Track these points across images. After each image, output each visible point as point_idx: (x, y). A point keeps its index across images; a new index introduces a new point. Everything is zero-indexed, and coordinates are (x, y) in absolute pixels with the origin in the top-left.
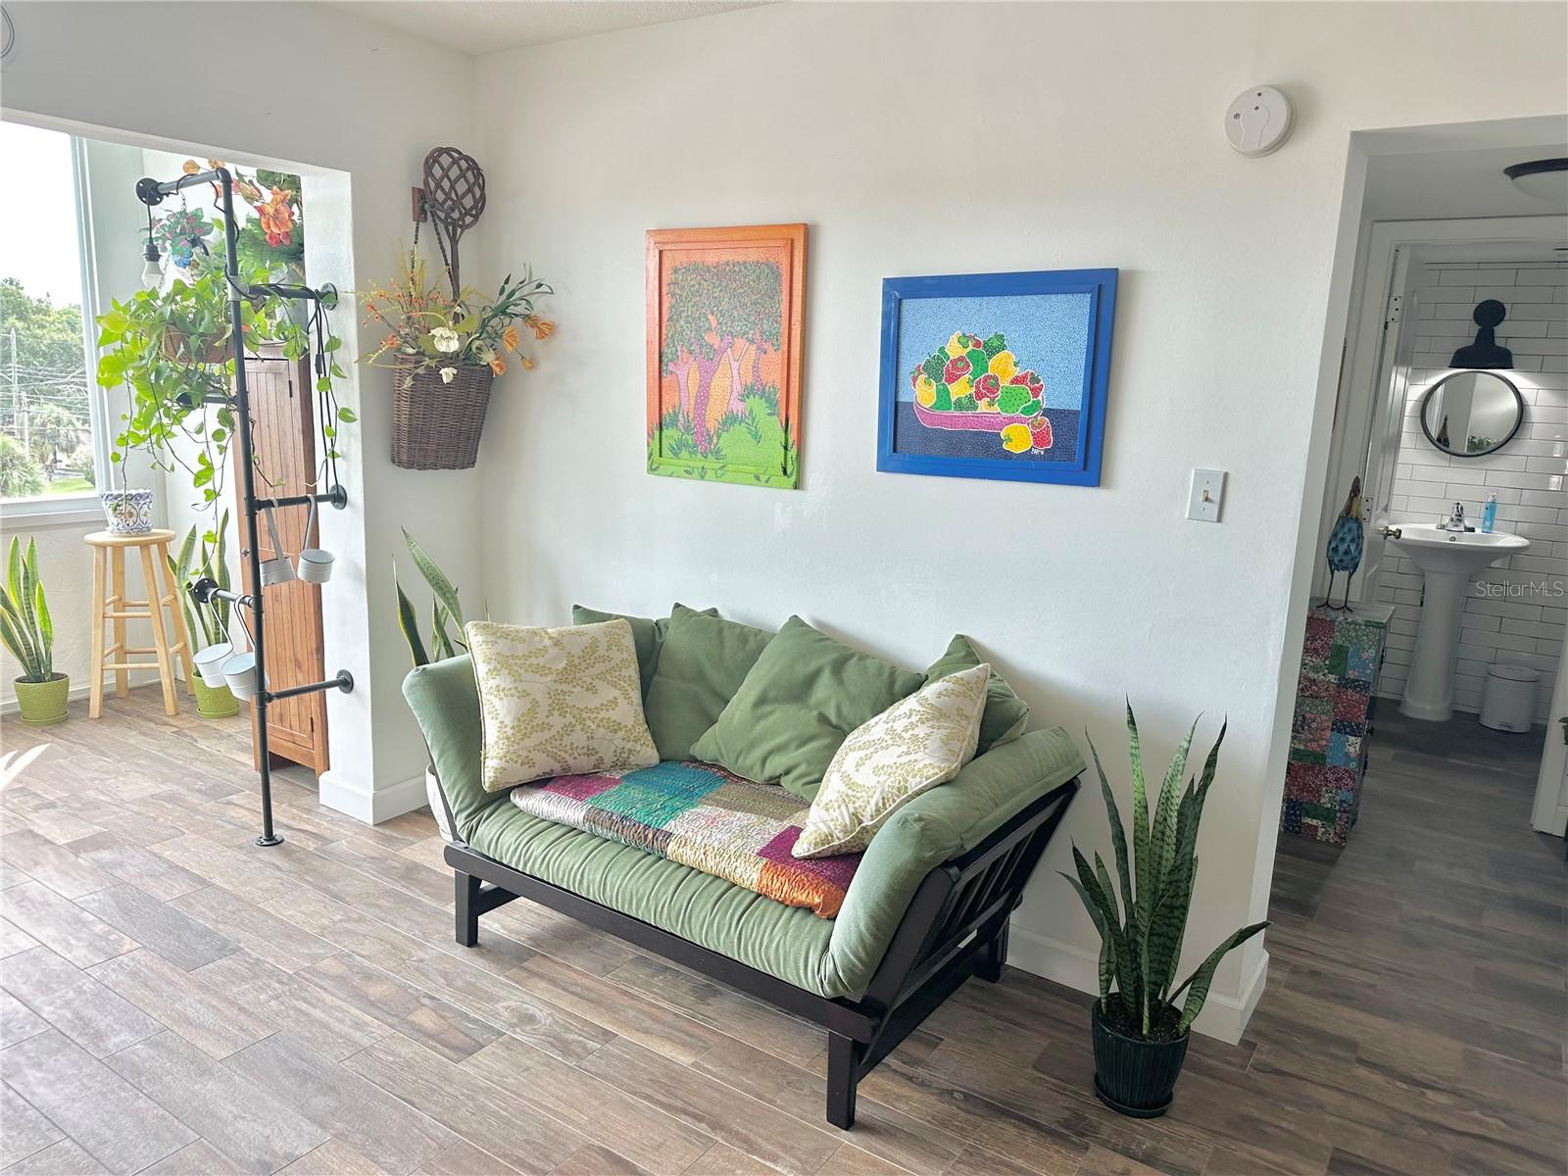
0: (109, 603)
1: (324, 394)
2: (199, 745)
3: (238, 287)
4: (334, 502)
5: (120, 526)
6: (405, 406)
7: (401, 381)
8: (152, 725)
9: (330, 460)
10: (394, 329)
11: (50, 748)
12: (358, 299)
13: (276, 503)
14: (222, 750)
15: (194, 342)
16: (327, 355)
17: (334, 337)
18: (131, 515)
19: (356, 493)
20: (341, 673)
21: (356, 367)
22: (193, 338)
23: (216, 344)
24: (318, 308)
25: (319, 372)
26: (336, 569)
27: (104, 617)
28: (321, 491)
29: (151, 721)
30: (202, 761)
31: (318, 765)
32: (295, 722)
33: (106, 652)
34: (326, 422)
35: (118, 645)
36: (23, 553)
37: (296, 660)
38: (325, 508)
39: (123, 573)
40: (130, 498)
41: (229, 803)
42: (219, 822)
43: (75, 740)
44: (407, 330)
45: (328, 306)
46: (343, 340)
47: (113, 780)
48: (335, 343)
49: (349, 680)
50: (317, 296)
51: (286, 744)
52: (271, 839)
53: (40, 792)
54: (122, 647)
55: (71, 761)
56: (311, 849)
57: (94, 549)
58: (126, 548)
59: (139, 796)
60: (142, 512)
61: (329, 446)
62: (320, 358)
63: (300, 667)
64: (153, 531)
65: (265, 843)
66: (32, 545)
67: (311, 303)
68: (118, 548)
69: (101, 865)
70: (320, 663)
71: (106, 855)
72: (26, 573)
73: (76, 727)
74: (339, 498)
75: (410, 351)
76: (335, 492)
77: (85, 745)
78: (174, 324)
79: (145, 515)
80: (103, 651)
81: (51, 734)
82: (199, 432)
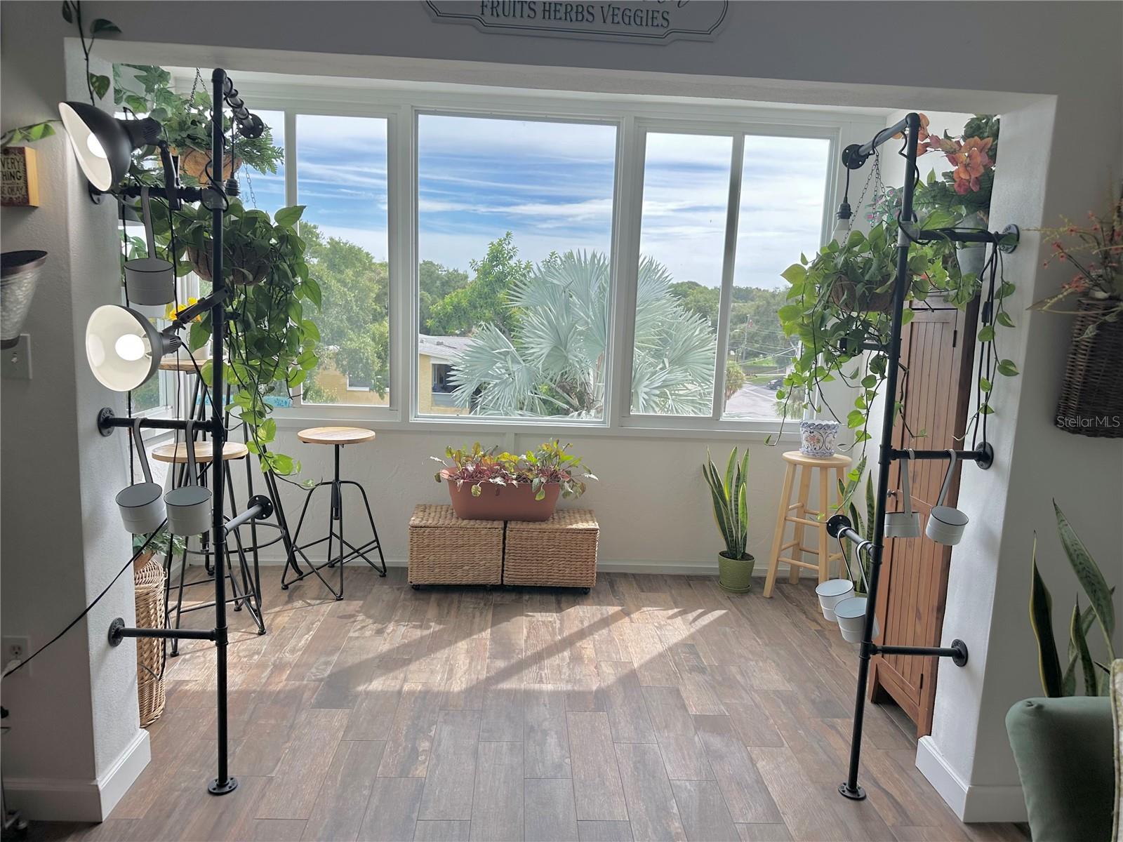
0: (793, 509)
1: (986, 344)
2: (831, 651)
3: (909, 232)
4: (978, 461)
5: (809, 449)
6: (1082, 361)
7: (1082, 331)
8: (804, 617)
9: (982, 416)
10: (1083, 270)
11: (727, 613)
12: (1043, 237)
13: (912, 455)
14: (847, 663)
15: (860, 289)
16: (996, 302)
17: (1007, 283)
18: (818, 441)
19: (1004, 455)
20: (957, 643)
21: (1027, 316)
22: (859, 286)
23: (878, 291)
24: (995, 251)
25: (985, 321)
26: (969, 532)
27: (785, 519)
28: (968, 448)
29: (805, 613)
30: (827, 669)
31: (921, 725)
32: (907, 671)
33: (783, 547)
34: (984, 375)
35: (796, 542)
36: (739, 460)
37: (918, 610)
38: (969, 465)
39: (808, 486)
40: (820, 427)
41: (833, 727)
42: (816, 746)
43: (745, 613)
44: (1101, 271)
45: (1007, 250)
46: (1017, 285)
47: (754, 663)
48: (1008, 289)
49: (963, 653)
50: (996, 239)
51: (897, 687)
52: (853, 791)
53: (701, 654)
54: (798, 544)
55: (734, 632)
56: (888, 824)
57: (787, 463)
58: (813, 468)
59: (765, 688)
60: (828, 439)
61: (983, 400)
62: (989, 306)
63: (920, 619)
64: (835, 455)
65: (847, 793)
66: (747, 455)
67: (990, 246)
68: (807, 467)
69: (708, 751)
70: (939, 623)
71: (716, 742)
72: (739, 474)
73: (751, 600)
74: (985, 457)
75: (1101, 295)
76: (981, 450)
77: (750, 621)
78: (846, 274)
79: (830, 443)
80: (781, 545)
81: (732, 602)
82: (853, 377)
